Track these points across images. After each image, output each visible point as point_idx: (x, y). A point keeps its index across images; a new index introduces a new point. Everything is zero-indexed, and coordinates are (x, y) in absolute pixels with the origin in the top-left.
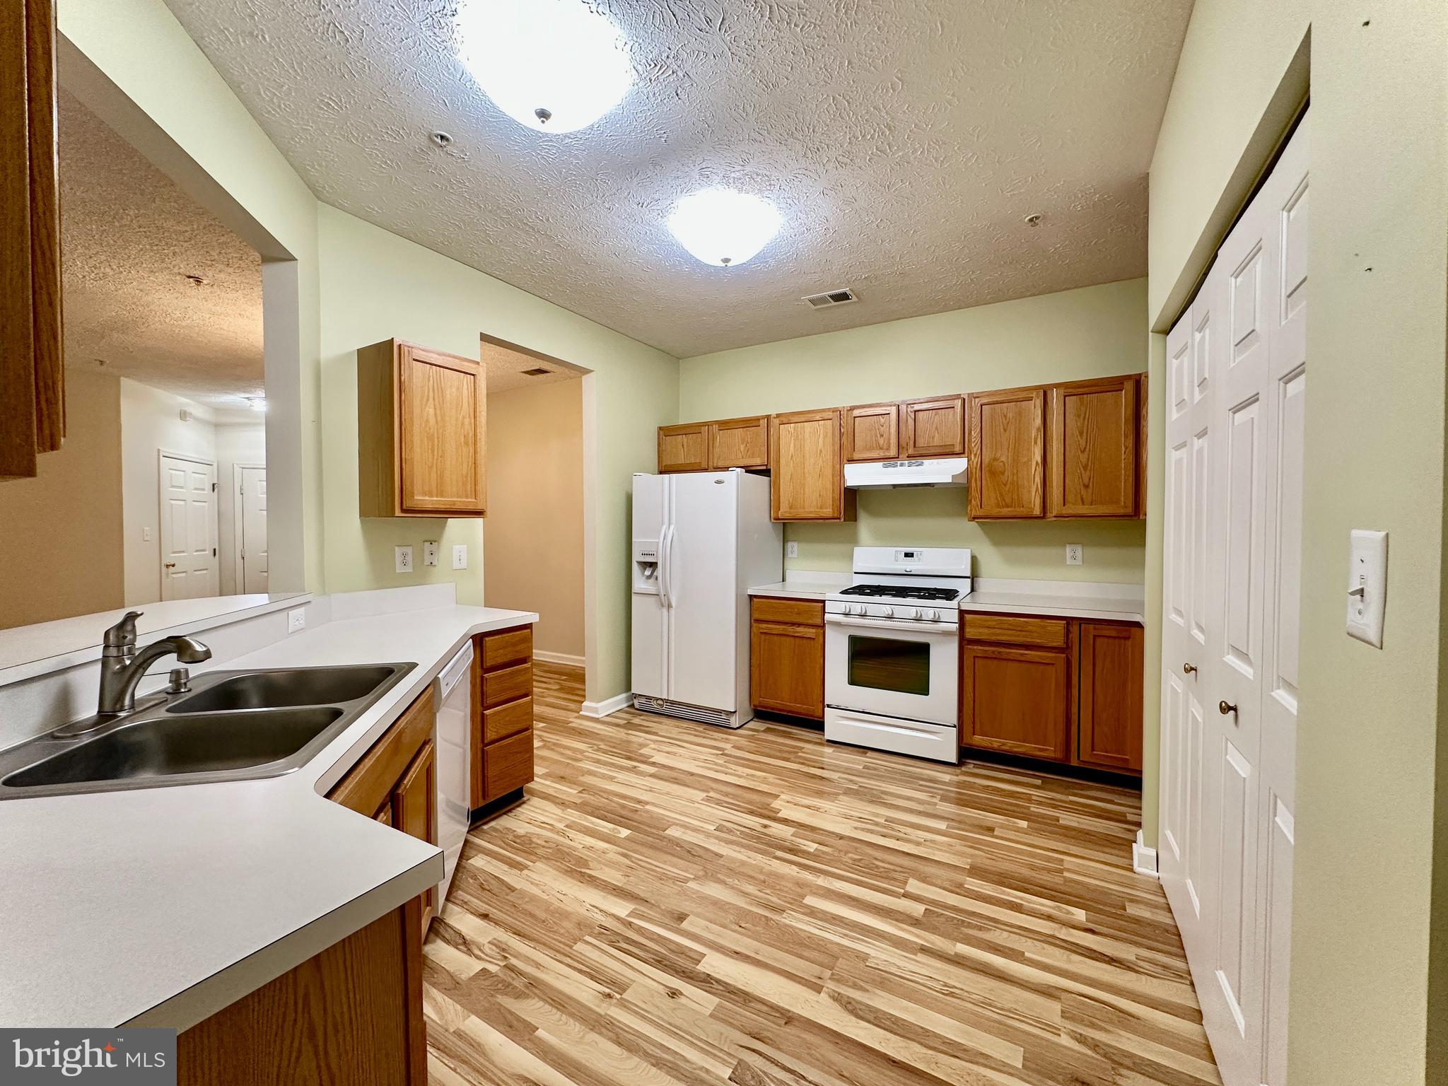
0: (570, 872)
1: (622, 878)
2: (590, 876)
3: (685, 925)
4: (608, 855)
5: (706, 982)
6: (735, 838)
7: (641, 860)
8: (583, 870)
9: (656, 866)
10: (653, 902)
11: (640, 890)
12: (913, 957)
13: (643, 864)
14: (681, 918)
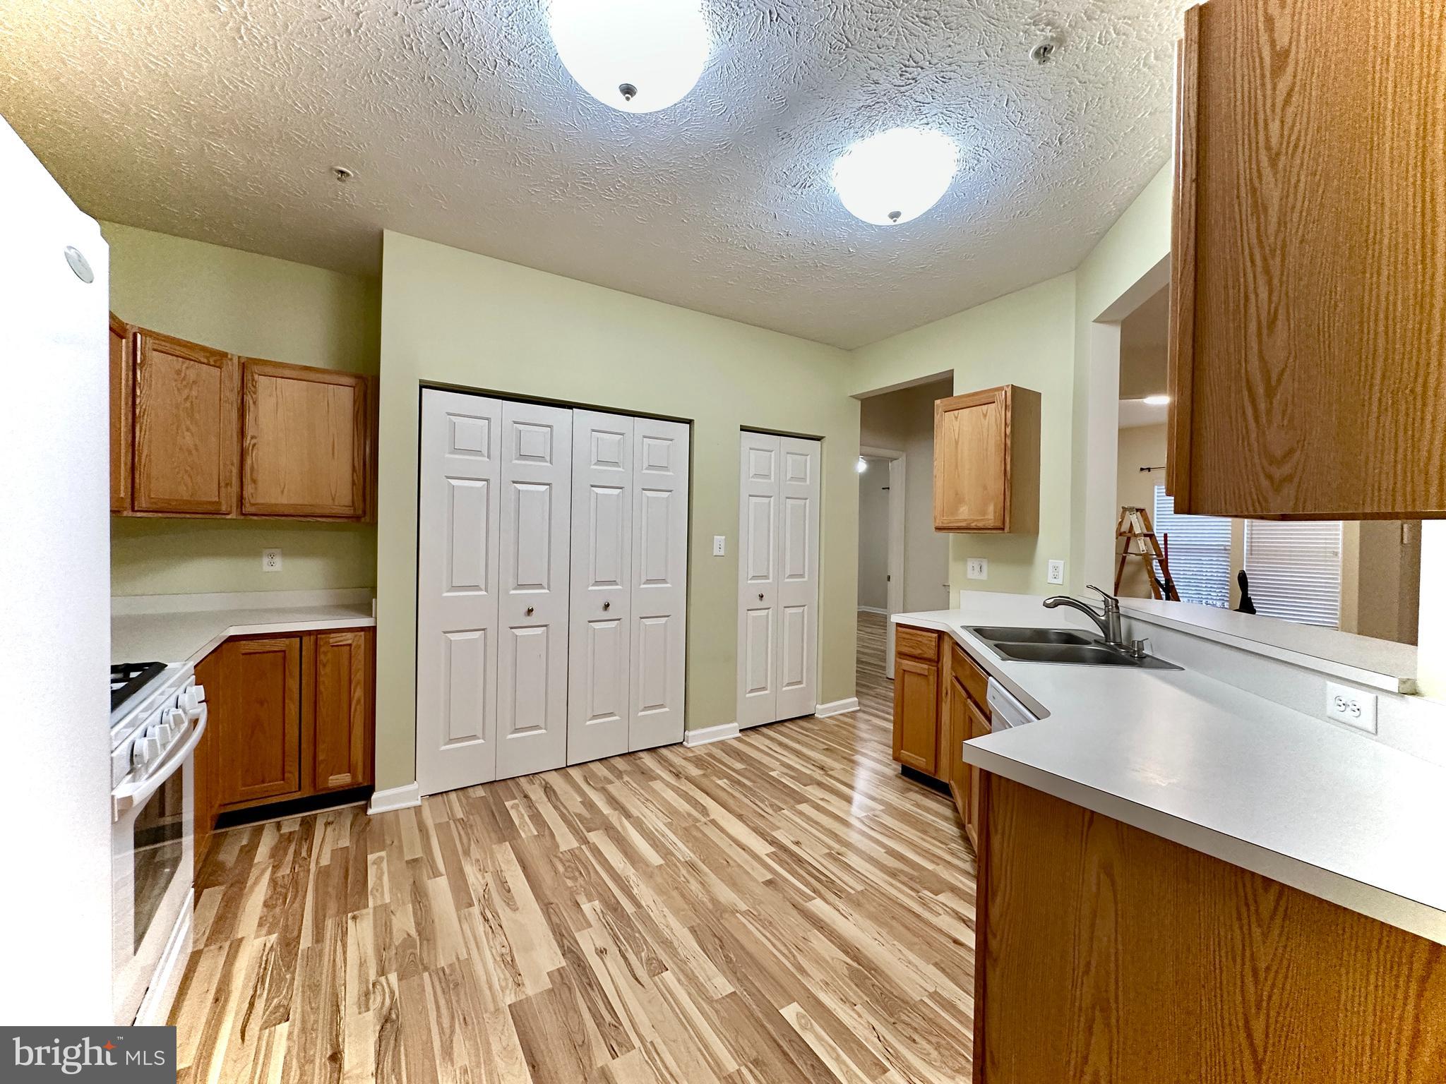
0: (873, 968)
1: (812, 939)
2: (847, 953)
3: (769, 876)
4: (822, 977)
5: (773, 842)
6: (656, 947)
7: (784, 954)
8: (855, 965)
9: (769, 940)
10: (788, 903)
11: (795, 918)
12: (641, 816)
13: (782, 948)
14: (769, 883)
